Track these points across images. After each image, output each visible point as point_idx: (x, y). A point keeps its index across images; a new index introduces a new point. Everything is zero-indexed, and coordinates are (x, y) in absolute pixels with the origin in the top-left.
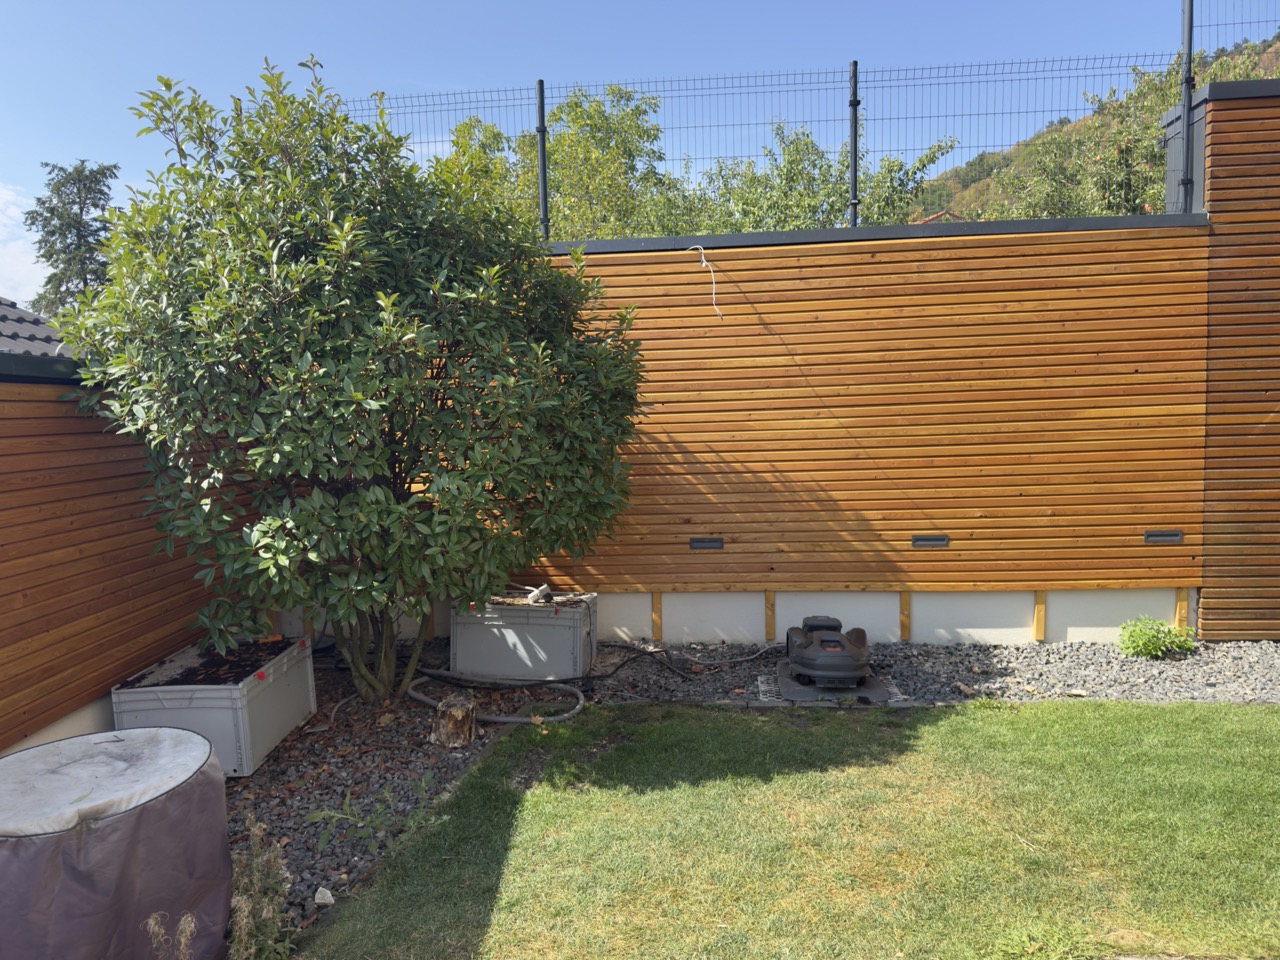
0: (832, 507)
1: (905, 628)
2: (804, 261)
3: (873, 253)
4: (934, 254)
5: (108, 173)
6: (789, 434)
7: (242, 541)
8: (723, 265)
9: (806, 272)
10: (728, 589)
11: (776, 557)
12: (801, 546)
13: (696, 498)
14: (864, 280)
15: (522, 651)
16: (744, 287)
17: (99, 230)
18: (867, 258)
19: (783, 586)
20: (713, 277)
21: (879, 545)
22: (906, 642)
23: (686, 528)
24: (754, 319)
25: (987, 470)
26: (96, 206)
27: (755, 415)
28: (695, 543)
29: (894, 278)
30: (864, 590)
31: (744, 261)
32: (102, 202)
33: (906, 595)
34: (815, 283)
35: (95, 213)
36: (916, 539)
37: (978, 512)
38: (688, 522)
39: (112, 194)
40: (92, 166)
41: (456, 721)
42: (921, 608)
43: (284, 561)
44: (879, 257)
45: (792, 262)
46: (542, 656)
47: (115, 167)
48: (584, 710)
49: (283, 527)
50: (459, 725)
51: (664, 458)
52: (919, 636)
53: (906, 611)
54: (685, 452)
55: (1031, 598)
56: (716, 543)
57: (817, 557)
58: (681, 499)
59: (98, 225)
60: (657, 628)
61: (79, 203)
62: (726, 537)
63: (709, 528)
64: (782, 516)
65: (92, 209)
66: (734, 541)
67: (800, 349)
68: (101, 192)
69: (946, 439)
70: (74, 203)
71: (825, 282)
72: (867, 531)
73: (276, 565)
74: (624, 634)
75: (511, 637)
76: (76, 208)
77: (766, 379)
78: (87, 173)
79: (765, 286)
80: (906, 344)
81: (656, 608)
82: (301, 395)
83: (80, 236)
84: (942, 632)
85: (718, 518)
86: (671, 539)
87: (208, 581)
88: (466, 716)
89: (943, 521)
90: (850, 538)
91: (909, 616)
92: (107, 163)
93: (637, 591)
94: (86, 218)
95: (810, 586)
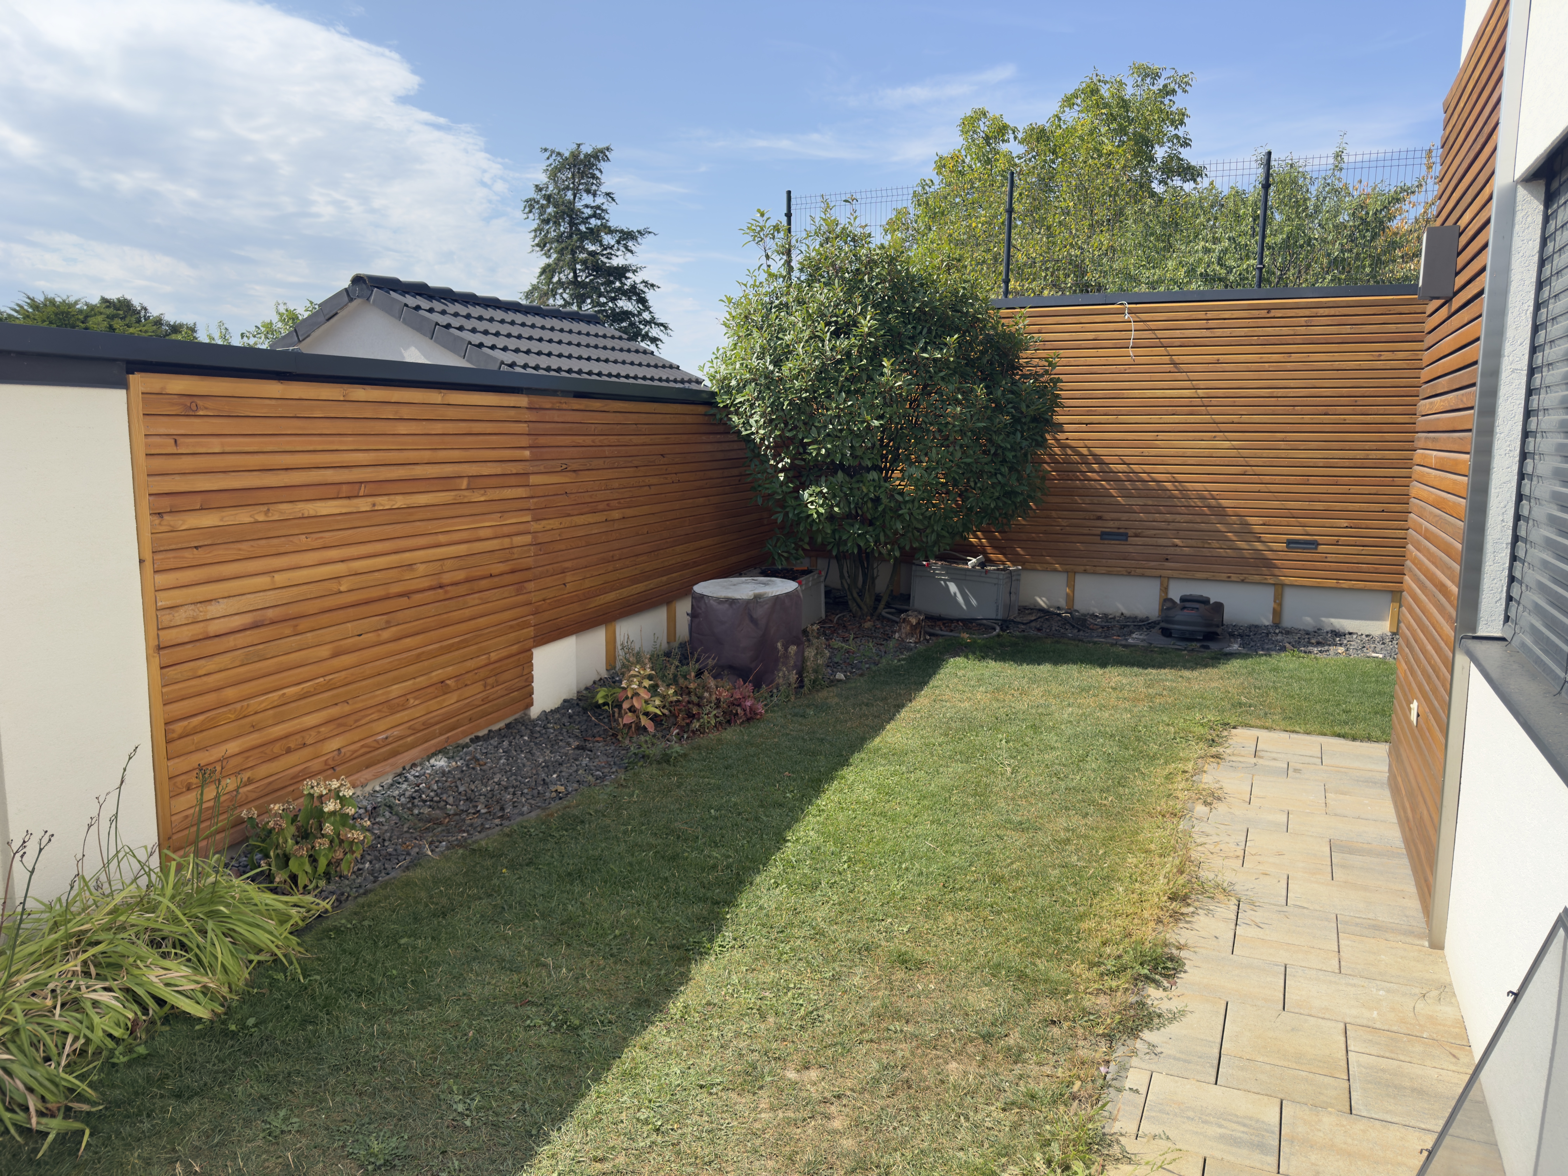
0: (1220, 512)
1: (1277, 613)
2: (1210, 315)
3: (1269, 310)
4: (1321, 311)
5: (601, 155)
6: (1189, 452)
7: (798, 498)
8: (1144, 316)
9: (1212, 323)
10: (1129, 574)
11: (1171, 550)
12: (1190, 543)
13: (1107, 500)
14: (1260, 331)
15: (960, 598)
16: (1160, 334)
17: (590, 217)
18: (1263, 313)
19: (1175, 574)
20: (1133, 326)
21: (1259, 546)
22: (1277, 624)
23: (1099, 523)
24: (1166, 359)
25: (1354, 489)
26: (588, 191)
27: (1162, 436)
28: (1104, 536)
29: (1285, 330)
30: (1243, 581)
31: (1162, 313)
32: (594, 187)
33: (1280, 588)
34: (1219, 332)
35: (587, 199)
36: (1289, 542)
37: (1344, 523)
38: (1100, 518)
39: (603, 178)
40: (587, 149)
41: (912, 626)
42: (1291, 599)
43: (821, 510)
44: (1273, 313)
45: (1201, 315)
46: (974, 602)
47: (608, 149)
48: (998, 636)
49: (821, 492)
50: (914, 628)
51: (1084, 468)
52: (1288, 621)
53: (1279, 599)
54: (1101, 463)
55: (1389, 597)
56: (1121, 536)
57: (1206, 552)
58: (1095, 499)
59: (588, 211)
60: (1070, 599)
61: (573, 189)
62: (1130, 532)
63: (1117, 524)
64: (1178, 518)
65: (585, 195)
66: (1136, 536)
67: (1202, 384)
68: (594, 176)
69: (1321, 462)
70: (567, 188)
71: (1227, 332)
72: (1246, 531)
73: (817, 512)
74: (1042, 602)
75: (953, 588)
76: (569, 195)
77: (1173, 407)
78: (582, 156)
79: (1177, 333)
80: (1292, 383)
81: (1071, 585)
82: (839, 417)
83: (572, 224)
84: (1308, 619)
85: (1125, 516)
86: (1086, 531)
87: (779, 521)
88: (918, 623)
89: (1314, 529)
90: (1234, 538)
91: (1280, 605)
92: (601, 145)
93: (1056, 570)
94: (579, 205)
95: (1199, 575)
